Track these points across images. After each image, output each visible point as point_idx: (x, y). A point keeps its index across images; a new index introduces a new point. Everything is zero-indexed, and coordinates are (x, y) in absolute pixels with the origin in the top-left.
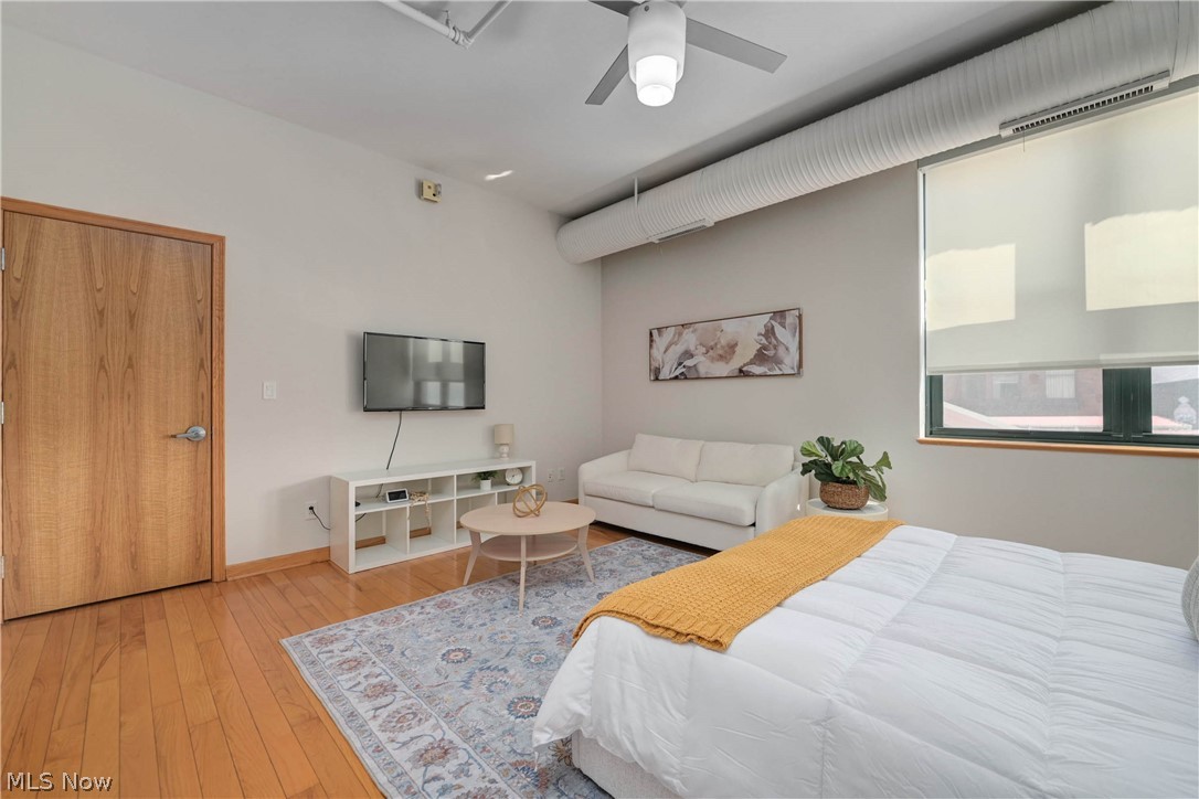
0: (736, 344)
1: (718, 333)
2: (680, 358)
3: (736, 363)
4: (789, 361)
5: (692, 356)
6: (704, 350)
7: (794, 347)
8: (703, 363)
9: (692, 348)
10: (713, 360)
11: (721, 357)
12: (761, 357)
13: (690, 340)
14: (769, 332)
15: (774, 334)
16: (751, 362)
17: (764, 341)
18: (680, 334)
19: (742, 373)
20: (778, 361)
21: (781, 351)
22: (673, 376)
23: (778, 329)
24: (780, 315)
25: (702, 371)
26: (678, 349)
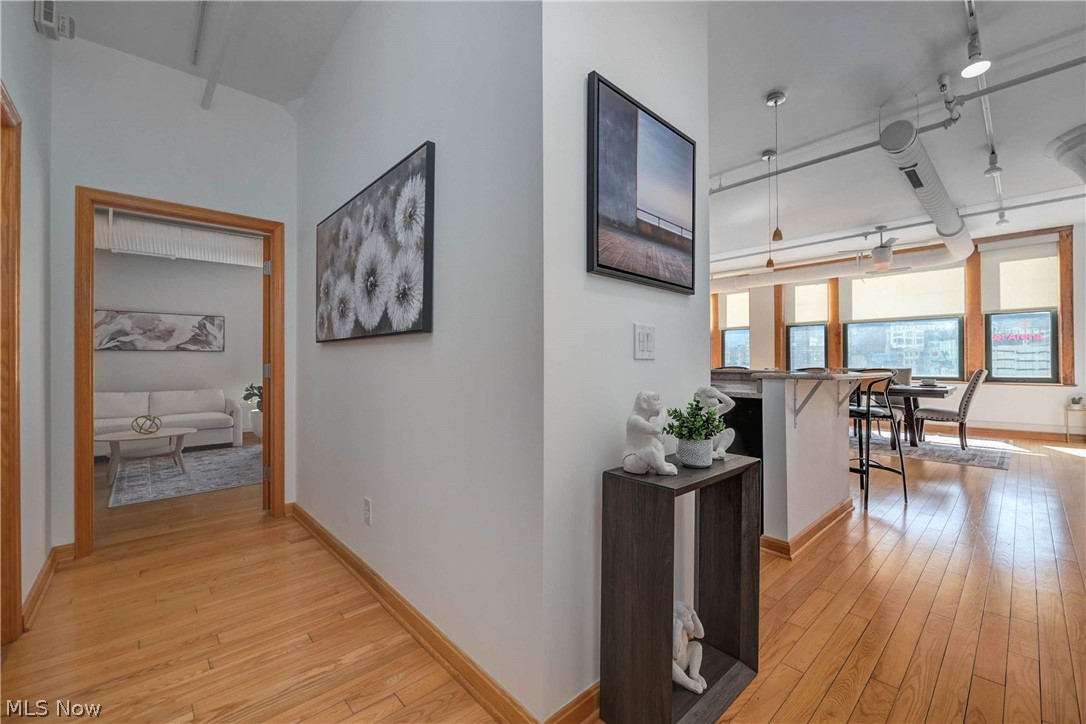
0: (174, 331)
1: (157, 322)
2: (112, 334)
3: (174, 342)
4: (216, 344)
5: (127, 334)
6: (141, 331)
7: (219, 336)
8: (140, 341)
9: (128, 328)
10: (150, 338)
11: (159, 338)
12: (194, 340)
13: (125, 323)
14: (202, 327)
15: (205, 328)
16: (187, 342)
17: (197, 331)
18: (113, 318)
19: (178, 348)
20: (209, 344)
21: (211, 338)
22: (101, 347)
23: (208, 326)
24: (211, 318)
25: (139, 345)
26: (113, 328)
